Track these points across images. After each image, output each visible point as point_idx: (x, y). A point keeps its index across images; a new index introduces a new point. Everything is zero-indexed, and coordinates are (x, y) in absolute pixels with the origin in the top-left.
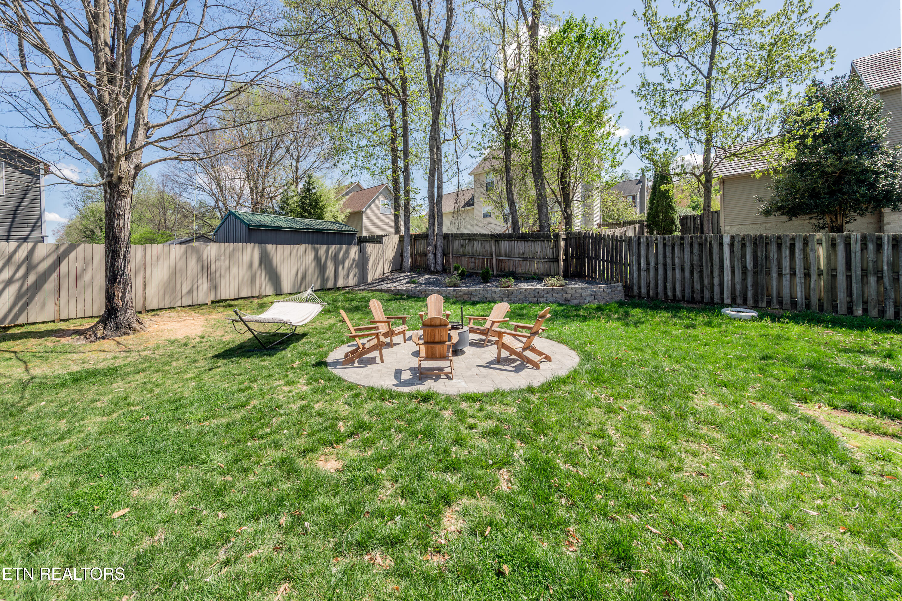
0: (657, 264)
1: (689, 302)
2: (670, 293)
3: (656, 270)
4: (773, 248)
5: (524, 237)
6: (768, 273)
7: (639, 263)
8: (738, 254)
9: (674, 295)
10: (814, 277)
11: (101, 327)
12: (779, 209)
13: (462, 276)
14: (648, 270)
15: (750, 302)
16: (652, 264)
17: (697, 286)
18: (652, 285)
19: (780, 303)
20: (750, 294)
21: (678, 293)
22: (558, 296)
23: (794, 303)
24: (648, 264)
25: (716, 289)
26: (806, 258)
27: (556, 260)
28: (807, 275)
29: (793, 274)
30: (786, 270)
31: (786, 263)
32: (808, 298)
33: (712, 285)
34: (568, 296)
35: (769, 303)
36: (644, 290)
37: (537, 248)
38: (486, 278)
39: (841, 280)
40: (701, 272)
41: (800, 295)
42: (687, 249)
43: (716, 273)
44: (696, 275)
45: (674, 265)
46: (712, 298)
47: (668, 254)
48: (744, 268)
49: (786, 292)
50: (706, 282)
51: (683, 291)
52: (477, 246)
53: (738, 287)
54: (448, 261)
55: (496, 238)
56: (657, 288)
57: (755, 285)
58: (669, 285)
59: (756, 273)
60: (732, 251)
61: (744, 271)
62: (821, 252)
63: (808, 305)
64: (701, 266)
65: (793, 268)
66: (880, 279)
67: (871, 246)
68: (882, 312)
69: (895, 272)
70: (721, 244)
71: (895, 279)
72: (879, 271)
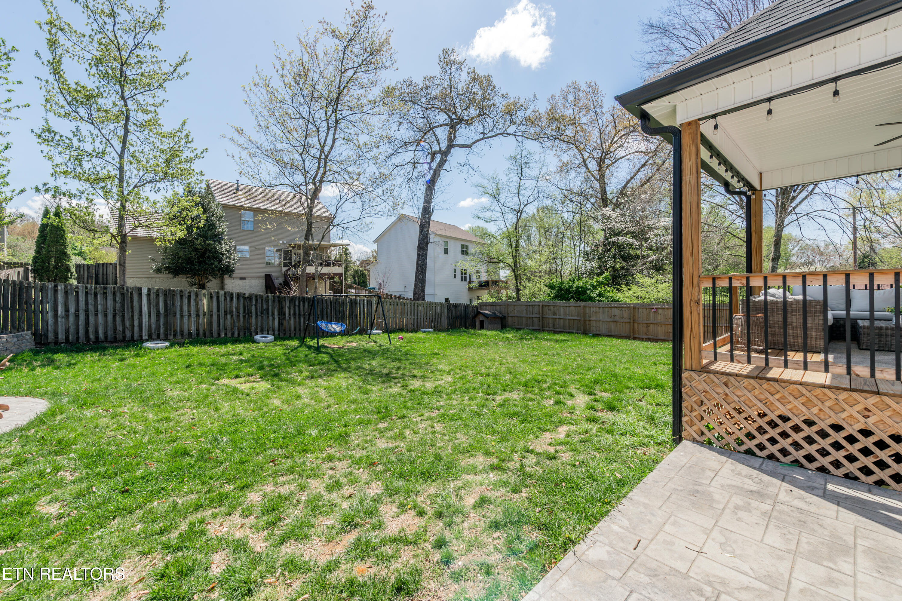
0: (77, 310)
1: (111, 342)
2: (92, 336)
3: (77, 316)
4: (177, 298)
6: (175, 315)
7: (56, 310)
8: (153, 302)
9: (97, 338)
10: (201, 317)
12: (167, 268)
14: (67, 316)
15: (162, 336)
16: (72, 310)
17: (120, 328)
18: (72, 330)
19: (182, 334)
20: (162, 331)
21: (101, 335)
23: (190, 334)
24: (67, 310)
25: (136, 329)
26: (197, 305)
28: (198, 316)
29: (190, 315)
30: (186, 313)
31: (185, 308)
32: (198, 330)
33: (132, 326)
35: (175, 335)
36: (61, 337)
39: (215, 317)
40: (123, 316)
41: (193, 329)
42: (110, 297)
43: (136, 317)
44: (118, 319)
45: (96, 311)
46: (133, 337)
47: (91, 301)
48: (157, 311)
49: (185, 327)
50: (127, 324)
51: (106, 333)
53: (153, 326)
56: (78, 333)
57: (166, 324)
58: (91, 330)
59: (166, 316)
60: (149, 300)
61: (158, 315)
62: (205, 301)
63: (198, 334)
64: (123, 312)
65: (189, 312)
66: (232, 316)
67: (228, 298)
68: (233, 334)
69: (238, 312)
70: (140, 294)
71: (238, 316)
72: (232, 312)
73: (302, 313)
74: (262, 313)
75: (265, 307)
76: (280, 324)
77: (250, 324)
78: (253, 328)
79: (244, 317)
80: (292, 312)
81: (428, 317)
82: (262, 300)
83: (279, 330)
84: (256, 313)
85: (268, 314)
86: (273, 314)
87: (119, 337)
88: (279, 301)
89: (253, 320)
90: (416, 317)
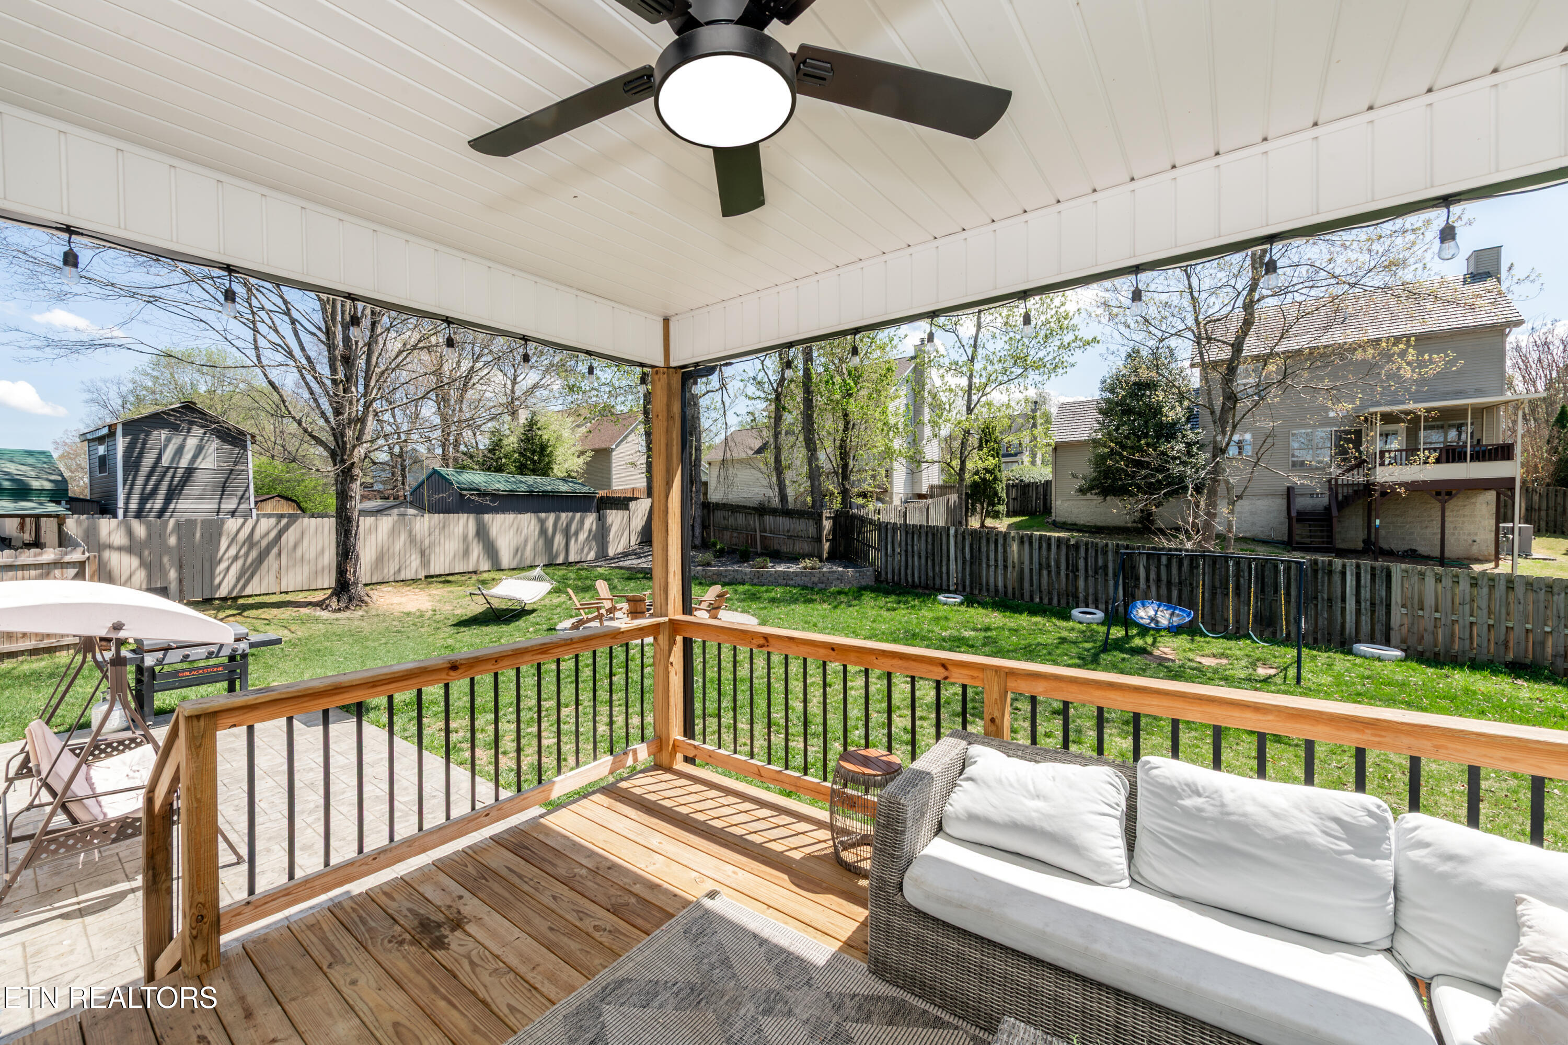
0: (900, 551)
2: (910, 580)
3: (900, 556)
4: (984, 542)
5: (787, 513)
6: (980, 564)
8: (960, 546)
9: (914, 582)
10: (1010, 569)
11: (335, 599)
13: (720, 554)
14: (894, 556)
15: (968, 589)
16: (897, 550)
17: (931, 574)
18: (897, 572)
19: (988, 590)
20: (968, 583)
21: (916, 579)
22: (807, 579)
23: (997, 590)
24: (894, 550)
25: (944, 576)
27: (819, 540)
28: (1005, 567)
29: (996, 566)
30: (992, 562)
31: (992, 555)
32: (1005, 587)
33: (941, 572)
34: (816, 579)
35: (980, 590)
36: (890, 576)
37: (803, 526)
38: (744, 557)
39: (1027, 571)
40: (933, 560)
41: (1000, 584)
42: (923, 538)
43: (944, 563)
44: (930, 563)
45: (913, 552)
46: (941, 585)
47: (909, 541)
48: (964, 557)
49: (992, 580)
50: (937, 569)
51: (920, 578)
52: (741, 519)
53: (959, 575)
54: (708, 534)
55: (762, 510)
56: (900, 574)
57: (971, 574)
58: (909, 572)
59: (971, 563)
60: (956, 543)
61: (964, 563)
62: (1015, 547)
63: (1006, 593)
64: (933, 554)
65: (996, 560)
66: (1049, 573)
67: (1044, 545)
68: (1050, 600)
69: (1058, 567)
70: (948, 535)
71: (1058, 573)
72: (1049, 566)
74: (1096, 573)
75: (1100, 563)
77: (1077, 589)
78: (1081, 596)
79: (1067, 575)
80: (1153, 576)
82: (1096, 551)
84: (1086, 571)
85: (1106, 575)
87: (930, 583)
89: (1081, 583)
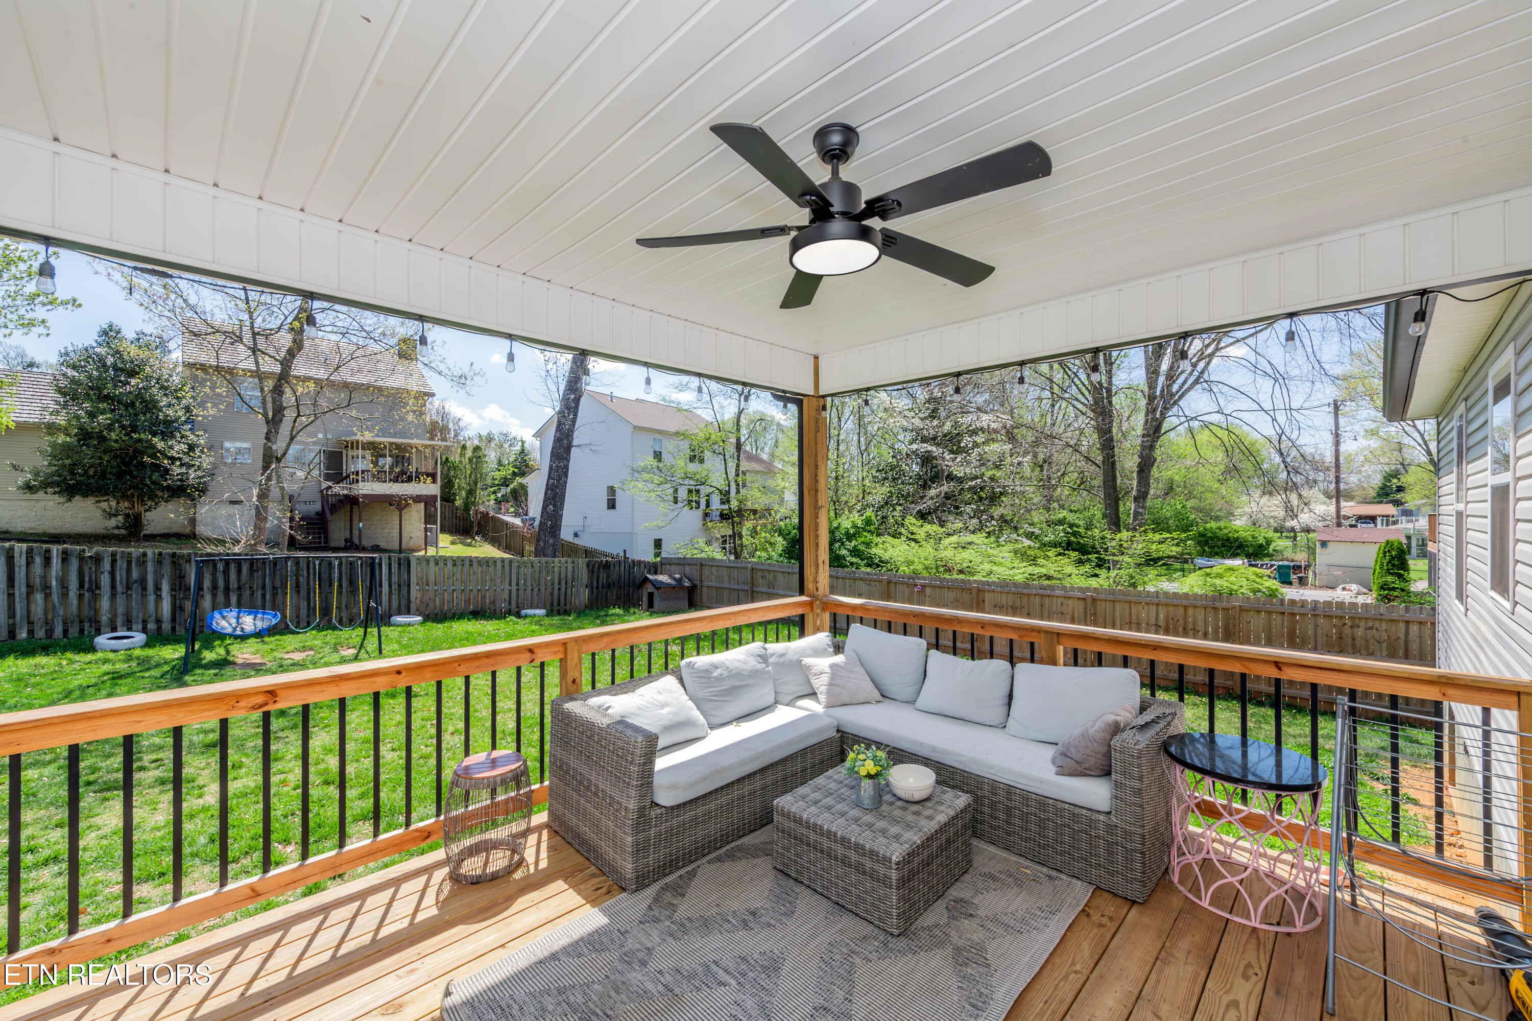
66: (48, 595)
68: (50, 633)
69: (65, 588)
71: (65, 595)
72: (47, 588)
73: (234, 584)
74: (128, 588)
75: (135, 576)
76: (176, 608)
77: (97, 611)
78: (106, 619)
79: (81, 596)
81: (543, 588)
82: (129, 563)
83: (173, 619)
84: (113, 587)
85: (144, 589)
86: (158, 589)
88: (174, 563)
89: (104, 604)
90: (514, 588)
